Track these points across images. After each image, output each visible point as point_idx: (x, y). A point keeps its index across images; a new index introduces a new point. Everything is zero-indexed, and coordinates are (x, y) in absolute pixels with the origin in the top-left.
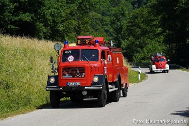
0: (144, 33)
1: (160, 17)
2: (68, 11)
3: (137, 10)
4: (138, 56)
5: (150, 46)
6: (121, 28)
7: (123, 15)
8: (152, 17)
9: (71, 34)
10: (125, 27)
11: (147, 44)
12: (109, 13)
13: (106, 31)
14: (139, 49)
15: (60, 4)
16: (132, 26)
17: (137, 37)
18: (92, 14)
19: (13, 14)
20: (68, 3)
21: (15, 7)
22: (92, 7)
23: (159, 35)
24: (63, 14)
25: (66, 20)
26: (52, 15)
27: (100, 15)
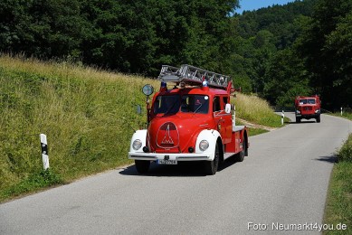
0: (288, 75)
1: (305, 59)
2: (209, 53)
3: (281, 52)
4: (282, 99)
5: (294, 90)
6: (264, 70)
7: (266, 56)
8: (297, 59)
10: (268, 69)
11: (291, 87)
13: (248, 73)
14: (282, 92)
16: (275, 68)
17: (280, 80)
18: (234, 56)
19: (154, 57)
20: (209, 45)
21: (157, 49)
22: (234, 48)
23: (304, 77)
24: (204, 56)
26: (193, 57)
27: (241, 57)
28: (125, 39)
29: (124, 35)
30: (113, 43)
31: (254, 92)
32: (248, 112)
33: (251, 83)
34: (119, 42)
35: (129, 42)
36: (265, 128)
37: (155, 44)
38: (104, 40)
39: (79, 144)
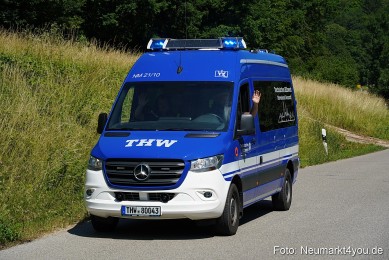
2: (288, 21)
6: (380, 49)
7: (384, 26)
9: (293, 60)
12: (359, 25)
13: (354, 54)
15: (276, 10)
18: (331, 26)
20: (289, 8)
21: (204, 16)
24: (281, 27)
25: (286, 36)
26: (262, 29)
27: (343, 29)
30: (134, 6)
31: (363, 84)
32: (351, 117)
33: (359, 69)
36: (380, 143)
37: (201, 8)
38: (120, 1)
39: (64, 170)
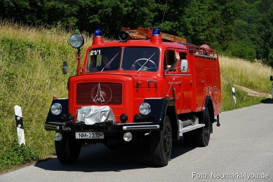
28: (122, 6)
29: (121, 2)
30: (110, 10)
31: (258, 58)
32: (251, 80)
33: (256, 49)
34: (116, 9)
35: (126, 9)
37: (153, 11)
38: (101, 7)
